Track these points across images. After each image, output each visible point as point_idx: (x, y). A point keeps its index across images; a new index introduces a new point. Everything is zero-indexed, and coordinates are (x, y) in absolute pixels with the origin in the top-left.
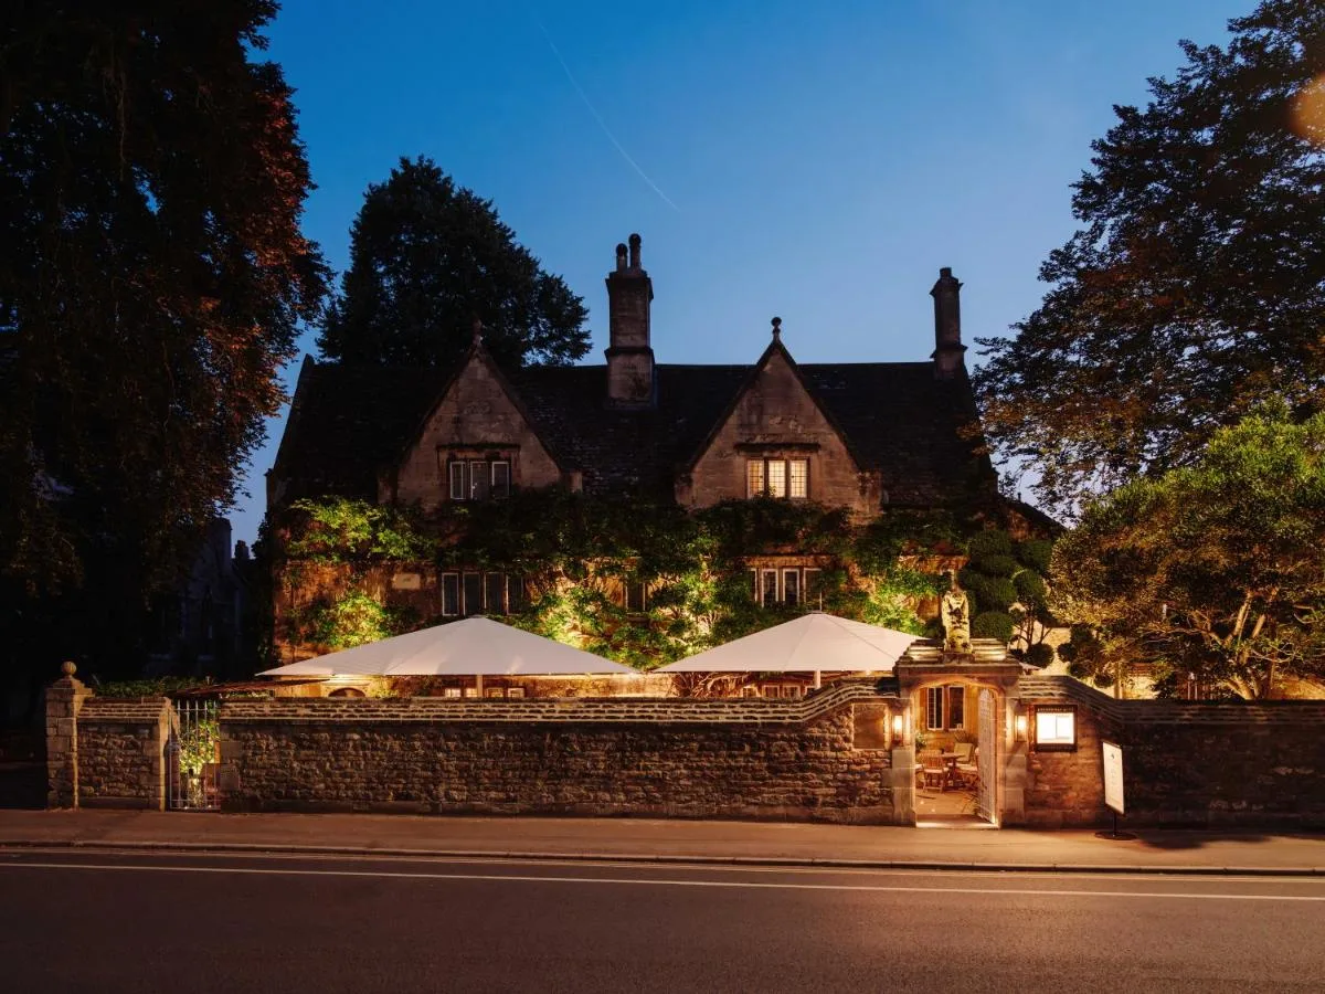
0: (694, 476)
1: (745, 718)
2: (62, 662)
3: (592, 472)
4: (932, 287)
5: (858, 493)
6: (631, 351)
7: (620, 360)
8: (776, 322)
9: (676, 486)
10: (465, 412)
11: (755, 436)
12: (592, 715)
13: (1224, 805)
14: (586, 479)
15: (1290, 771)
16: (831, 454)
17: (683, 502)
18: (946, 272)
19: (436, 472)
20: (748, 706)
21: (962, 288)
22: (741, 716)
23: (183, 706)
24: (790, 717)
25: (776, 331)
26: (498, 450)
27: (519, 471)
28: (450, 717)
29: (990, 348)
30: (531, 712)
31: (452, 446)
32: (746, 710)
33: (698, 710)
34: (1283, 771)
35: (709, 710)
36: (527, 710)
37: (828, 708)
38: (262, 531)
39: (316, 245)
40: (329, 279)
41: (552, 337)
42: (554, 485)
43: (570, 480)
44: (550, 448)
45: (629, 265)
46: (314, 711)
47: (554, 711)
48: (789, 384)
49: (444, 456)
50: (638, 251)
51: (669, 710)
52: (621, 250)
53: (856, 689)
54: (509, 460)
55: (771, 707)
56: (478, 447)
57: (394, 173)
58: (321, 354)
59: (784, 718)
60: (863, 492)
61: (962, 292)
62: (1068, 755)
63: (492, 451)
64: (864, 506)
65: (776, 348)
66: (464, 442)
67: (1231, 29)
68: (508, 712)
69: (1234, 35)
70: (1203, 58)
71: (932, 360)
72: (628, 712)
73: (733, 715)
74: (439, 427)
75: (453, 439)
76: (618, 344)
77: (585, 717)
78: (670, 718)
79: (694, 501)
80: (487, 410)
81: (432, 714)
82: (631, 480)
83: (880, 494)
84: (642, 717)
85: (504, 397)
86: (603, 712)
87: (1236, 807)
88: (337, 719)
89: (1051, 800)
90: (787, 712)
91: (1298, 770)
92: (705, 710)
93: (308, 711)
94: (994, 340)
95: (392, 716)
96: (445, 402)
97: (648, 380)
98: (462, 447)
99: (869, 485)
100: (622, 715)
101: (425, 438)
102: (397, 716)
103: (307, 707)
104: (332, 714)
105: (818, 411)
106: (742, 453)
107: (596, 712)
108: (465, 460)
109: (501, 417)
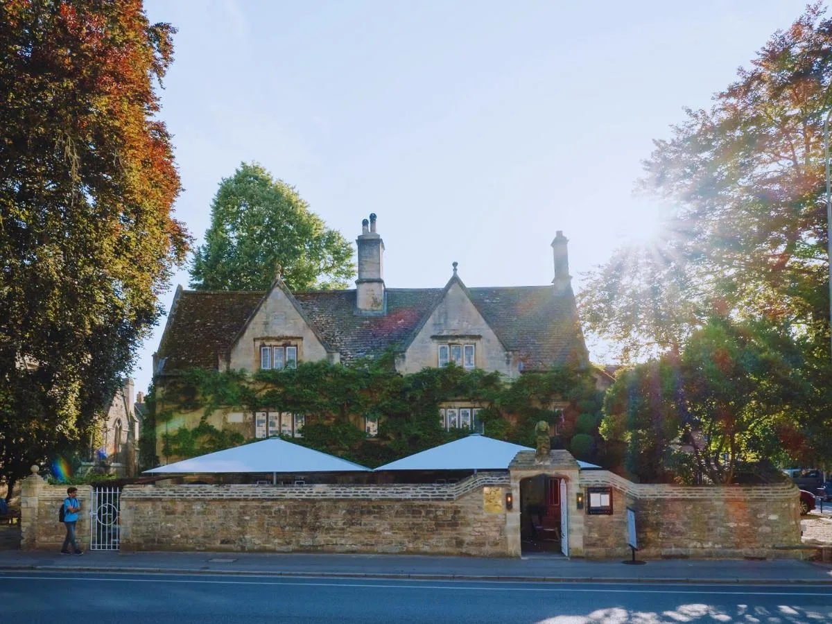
0: (407, 354)
1: (422, 496)
2: (31, 466)
3: (346, 352)
4: (551, 242)
5: (505, 364)
6: (370, 281)
7: (364, 286)
8: (455, 264)
9: (396, 360)
10: (271, 318)
11: (443, 331)
12: (334, 494)
13: (699, 545)
14: (343, 356)
15: (736, 525)
16: (489, 341)
17: (401, 370)
18: (559, 233)
19: (253, 353)
20: (424, 489)
21: (569, 243)
22: (420, 494)
23: (100, 490)
24: (448, 495)
25: (455, 270)
26: (290, 340)
27: (303, 353)
28: (253, 496)
29: (586, 277)
30: (299, 492)
31: (263, 339)
32: (422, 491)
33: (395, 491)
34: (732, 525)
35: (401, 491)
36: (297, 491)
37: (469, 490)
38: (150, 389)
39: (184, 224)
40: (192, 242)
41: (333, 266)
42: (323, 361)
43: (332, 357)
44: (321, 339)
45: (370, 231)
46: (175, 492)
47: (312, 492)
48: (463, 300)
49: (258, 344)
50: (375, 223)
51: (378, 491)
52: (365, 223)
53: (486, 479)
54: (296, 346)
55: (437, 489)
56: (278, 339)
57: (237, 171)
58: (192, 278)
59: (444, 496)
60: (508, 362)
61: (569, 245)
62: (607, 516)
63: (286, 342)
64: (509, 371)
65: (455, 280)
66: (270, 336)
67: (713, 99)
68: (286, 492)
69: (715, 102)
70: (696, 116)
71: (553, 284)
72: (355, 492)
73: (415, 494)
74: (255, 328)
75: (263, 334)
76: (363, 277)
77: (330, 495)
78: (378, 496)
79: (406, 369)
80: (284, 317)
81: (242, 494)
82: (369, 357)
83: (518, 364)
84: (363, 495)
85: (294, 310)
86: (340, 492)
87: (705, 546)
88: (188, 498)
89: (599, 542)
90: (446, 492)
91: (740, 524)
92: (399, 491)
93: (172, 493)
94: (589, 272)
95: (219, 495)
96: (259, 312)
97: (381, 298)
98: (268, 339)
99: (511, 359)
100: (351, 494)
101: (246, 334)
102: (222, 495)
103: (170, 490)
104: (185, 494)
105: (480, 316)
106: (435, 341)
107: (337, 492)
108: (270, 346)
109: (292, 321)
